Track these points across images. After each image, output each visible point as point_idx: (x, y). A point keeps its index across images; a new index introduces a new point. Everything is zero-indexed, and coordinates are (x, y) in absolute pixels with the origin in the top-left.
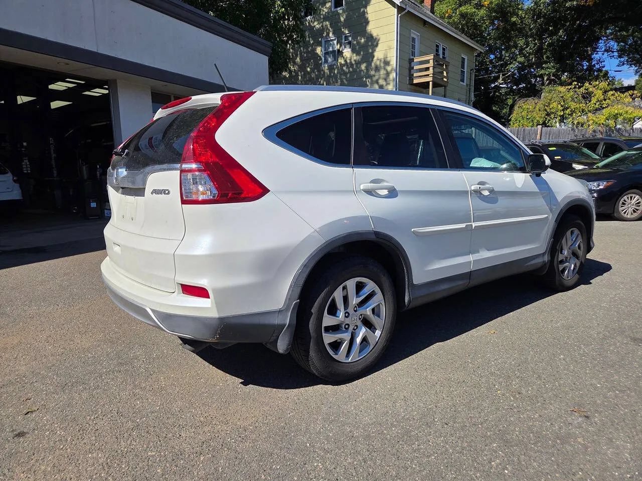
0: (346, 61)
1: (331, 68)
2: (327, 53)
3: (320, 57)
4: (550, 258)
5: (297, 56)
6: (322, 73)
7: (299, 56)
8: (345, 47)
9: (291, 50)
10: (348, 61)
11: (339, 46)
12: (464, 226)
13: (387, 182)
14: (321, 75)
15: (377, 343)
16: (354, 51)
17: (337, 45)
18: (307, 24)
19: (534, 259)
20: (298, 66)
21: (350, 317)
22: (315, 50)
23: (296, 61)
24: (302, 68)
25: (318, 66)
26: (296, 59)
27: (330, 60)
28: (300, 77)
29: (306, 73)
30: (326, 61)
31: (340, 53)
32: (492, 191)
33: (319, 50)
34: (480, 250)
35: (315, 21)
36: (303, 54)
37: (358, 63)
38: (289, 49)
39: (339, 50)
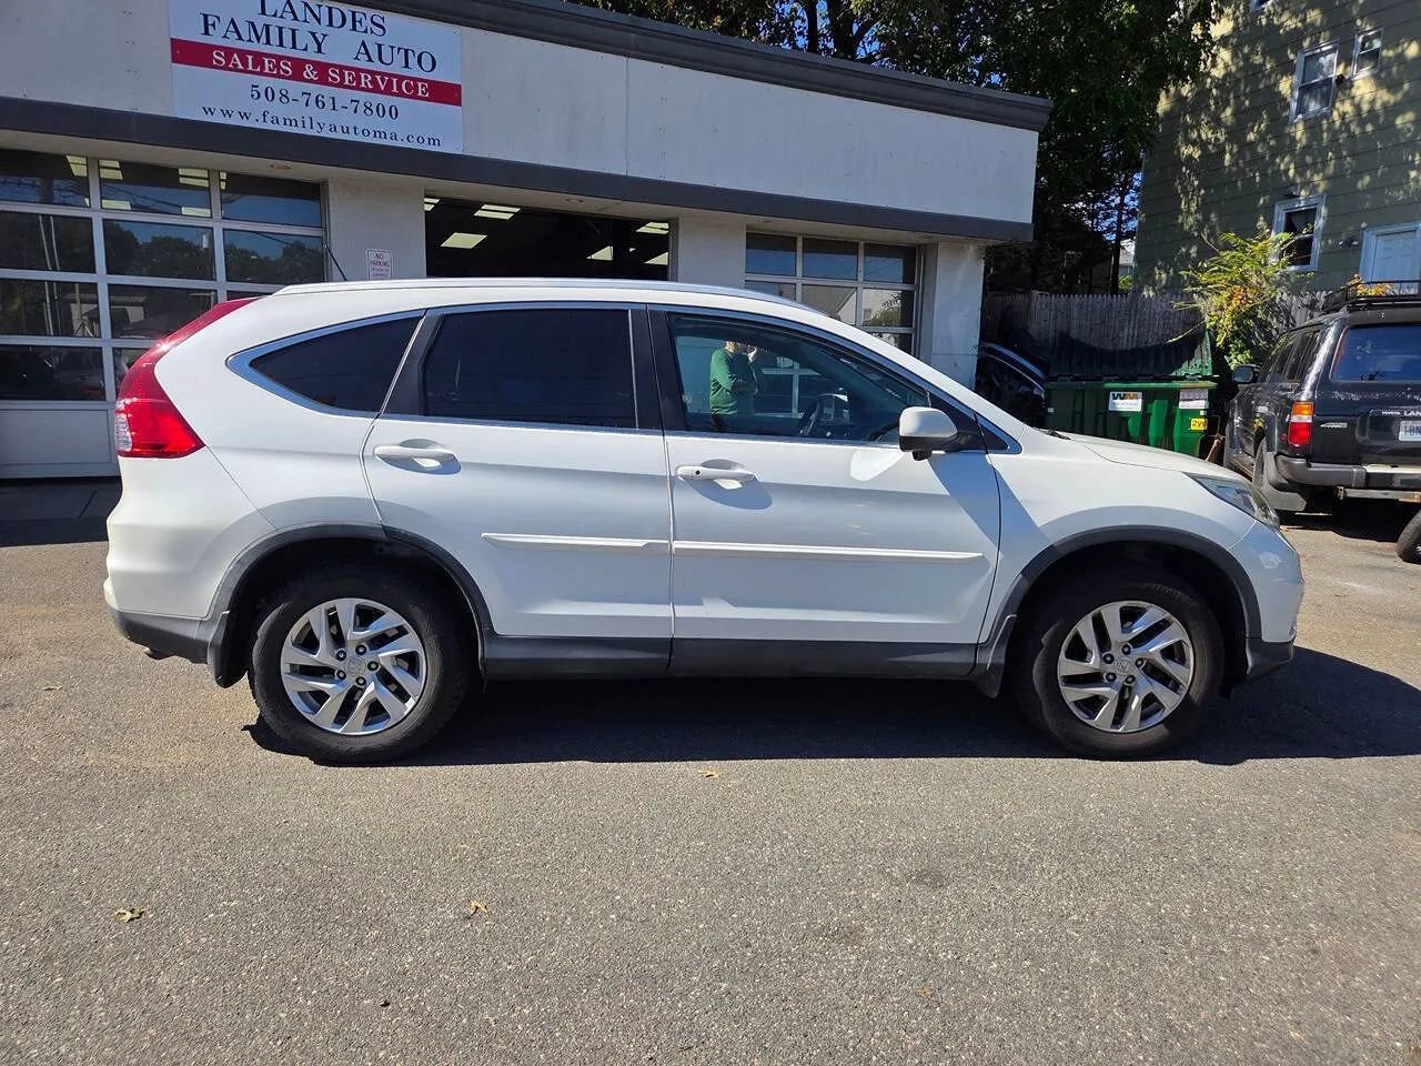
0: (1358, 107)
1: (1313, 126)
2: (1306, 89)
3: (1285, 99)
4: (1002, 661)
5: (1227, 103)
6: (1288, 142)
7: (1232, 101)
8: (1360, 67)
9: (1214, 91)
10: (1365, 107)
11: (1342, 67)
12: (641, 545)
13: (443, 446)
14: (1285, 145)
15: (406, 717)
16: (1383, 80)
17: (1338, 64)
18: (1264, 22)
19: (941, 651)
20: (1226, 127)
21: (346, 660)
22: (1276, 84)
23: (1223, 116)
24: (1236, 134)
25: (1279, 125)
26: (1224, 110)
27: (1313, 106)
28: (1227, 157)
29: (1246, 147)
30: (1301, 109)
31: (1344, 83)
32: (748, 481)
33: (1285, 86)
34: (705, 602)
35: (1283, 10)
36: (1243, 98)
37: (1393, 110)
38: (1210, 90)
39: (1341, 79)
